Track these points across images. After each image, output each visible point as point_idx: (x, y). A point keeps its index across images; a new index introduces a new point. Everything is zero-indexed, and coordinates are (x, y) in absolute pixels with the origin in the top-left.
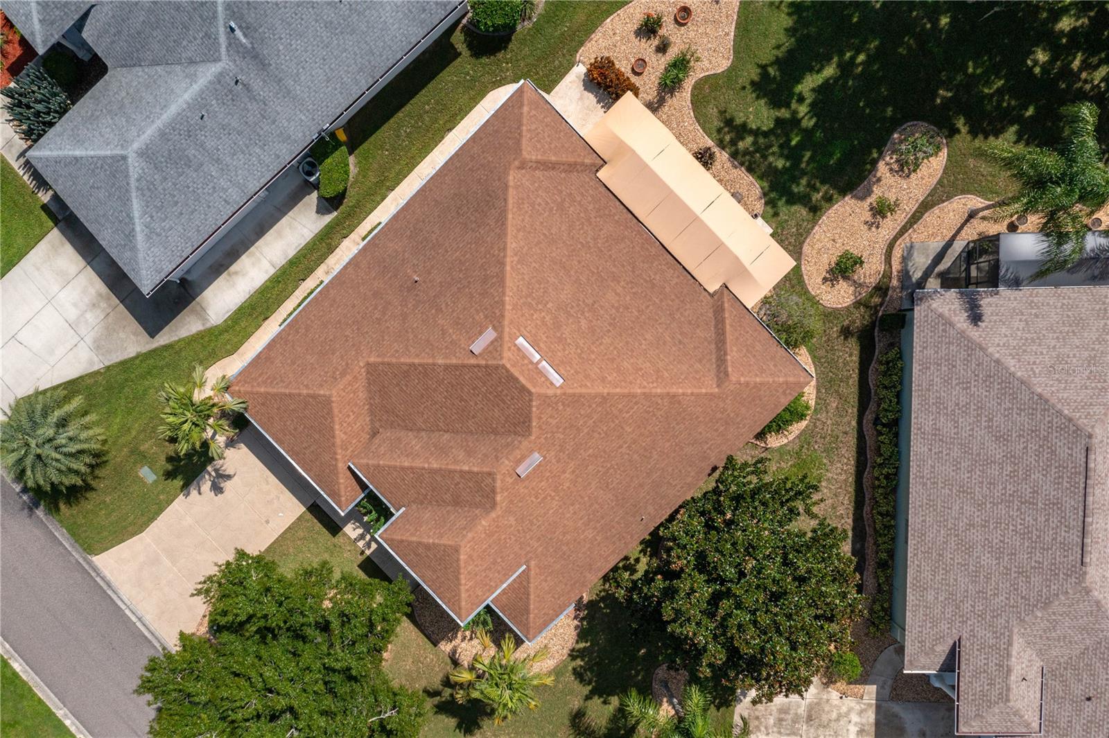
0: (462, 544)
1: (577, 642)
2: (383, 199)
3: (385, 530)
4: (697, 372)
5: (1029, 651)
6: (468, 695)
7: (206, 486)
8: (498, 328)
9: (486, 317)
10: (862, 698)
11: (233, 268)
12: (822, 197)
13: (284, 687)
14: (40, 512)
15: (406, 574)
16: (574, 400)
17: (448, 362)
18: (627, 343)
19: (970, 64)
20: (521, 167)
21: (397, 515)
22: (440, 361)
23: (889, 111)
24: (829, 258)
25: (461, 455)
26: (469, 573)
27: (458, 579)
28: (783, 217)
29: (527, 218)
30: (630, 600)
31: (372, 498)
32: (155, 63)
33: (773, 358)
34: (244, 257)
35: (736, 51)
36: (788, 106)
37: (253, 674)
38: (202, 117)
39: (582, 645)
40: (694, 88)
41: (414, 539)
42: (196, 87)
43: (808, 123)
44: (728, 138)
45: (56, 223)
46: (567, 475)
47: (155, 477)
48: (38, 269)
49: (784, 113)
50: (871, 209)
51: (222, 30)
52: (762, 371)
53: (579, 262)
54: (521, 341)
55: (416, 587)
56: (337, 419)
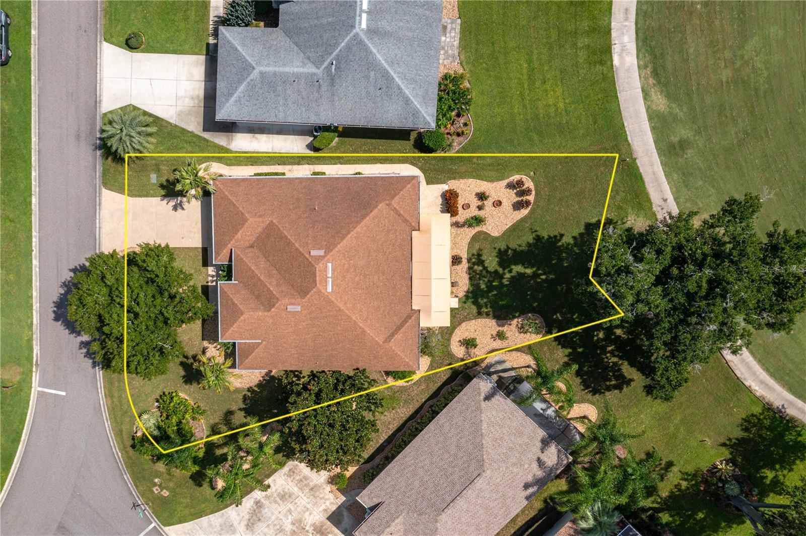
0: (246, 313)
1: (255, 386)
2: (334, 164)
3: (224, 284)
4: (381, 330)
5: (402, 526)
6: (199, 367)
7: (172, 203)
8: (326, 253)
9: (326, 245)
10: (337, 498)
11: (258, 136)
12: (486, 312)
13: (142, 304)
14: (98, 153)
15: (217, 305)
16: (329, 302)
17: (299, 248)
18: (366, 299)
19: (577, 315)
20: (387, 205)
21: (233, 282)
22: (297, 245)
23: (536, 304)
24: (468, 335)
25: (274, 283)
26: (239, 325)
27: (233, 324)
28: (466, 306)
29: (372, 225)
30: (286, 386)
31: (230, 267)
32: (296, 44)
33: (412, 350)
34: (265, 135)
35: (504, 234)
36: (504, 269)
37: (136, 291)
38: (294, 81)
39: (256, 389)
40: (478, 232)
41: (231, 296)
42: (301, 70)
43: (505, 282)
44: (474, 260)
45: (207, 54)
46: (304, 324)
47: (155, 182)
48: (184, 64)
49: (500, 270)
50: (498, 332)
51: (329, 60)
52: (403, 351)
53: (376, 256)
54: (330, 265)
55: (216, 313)
56: (243, 229)
